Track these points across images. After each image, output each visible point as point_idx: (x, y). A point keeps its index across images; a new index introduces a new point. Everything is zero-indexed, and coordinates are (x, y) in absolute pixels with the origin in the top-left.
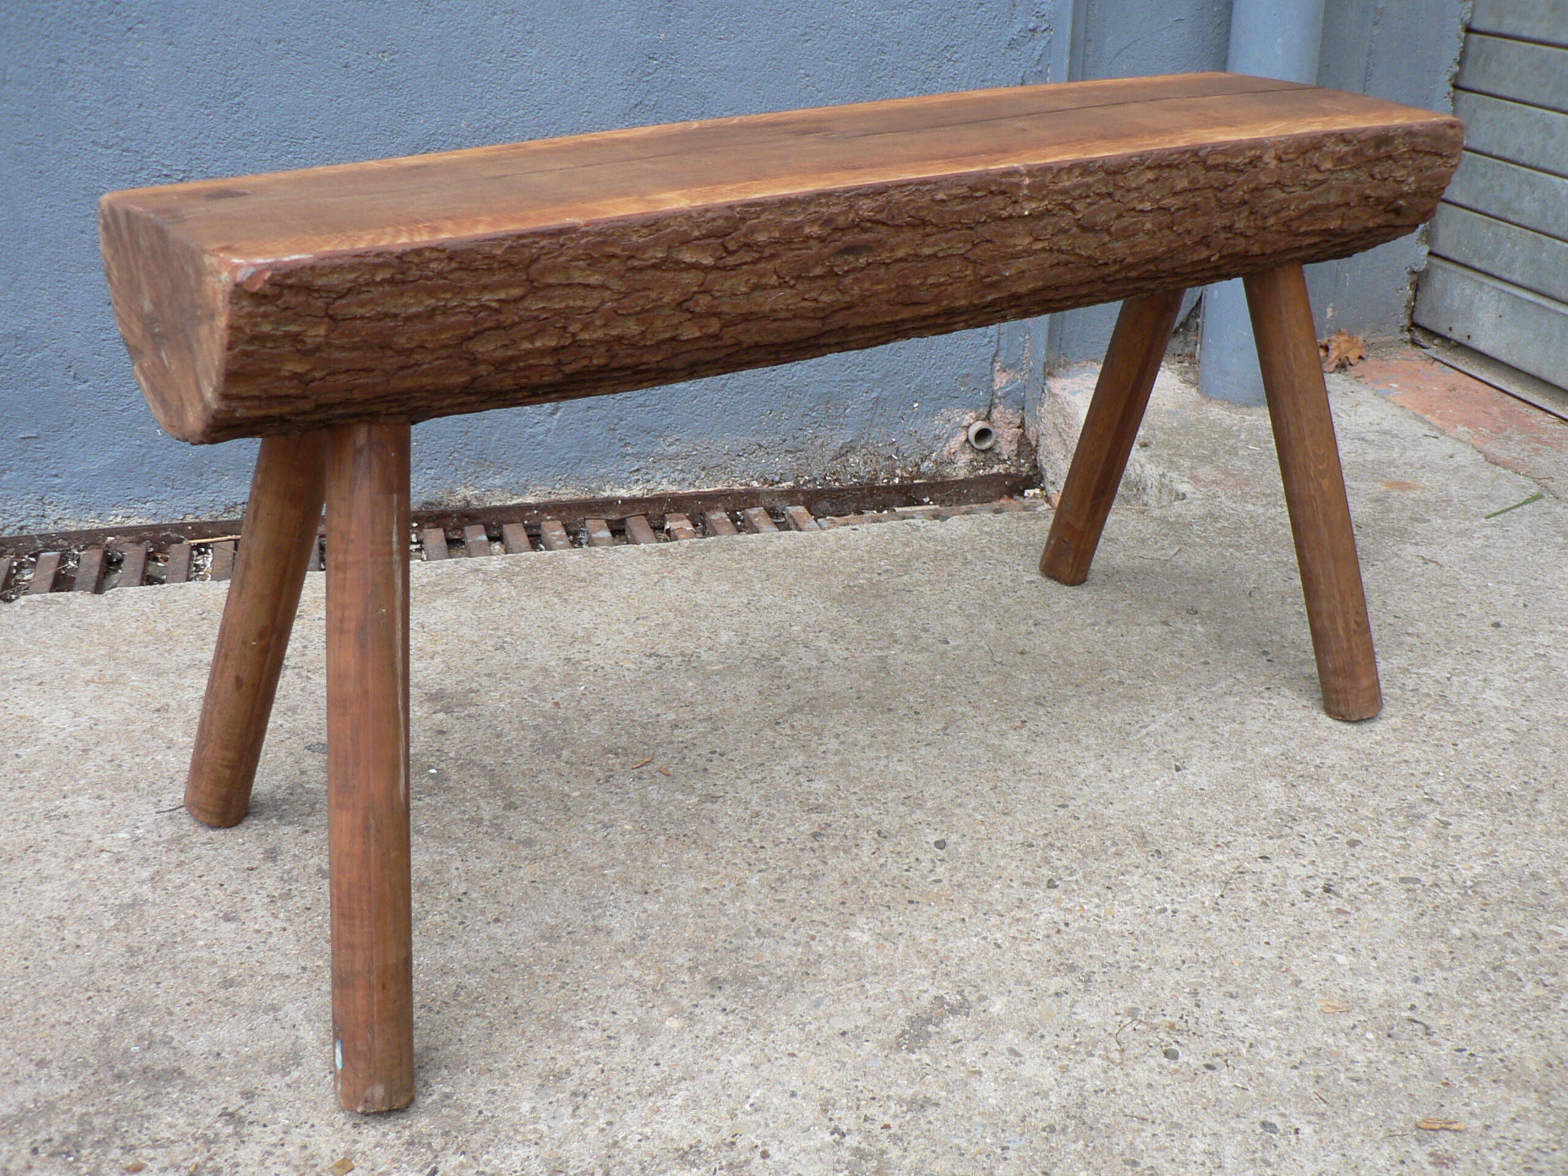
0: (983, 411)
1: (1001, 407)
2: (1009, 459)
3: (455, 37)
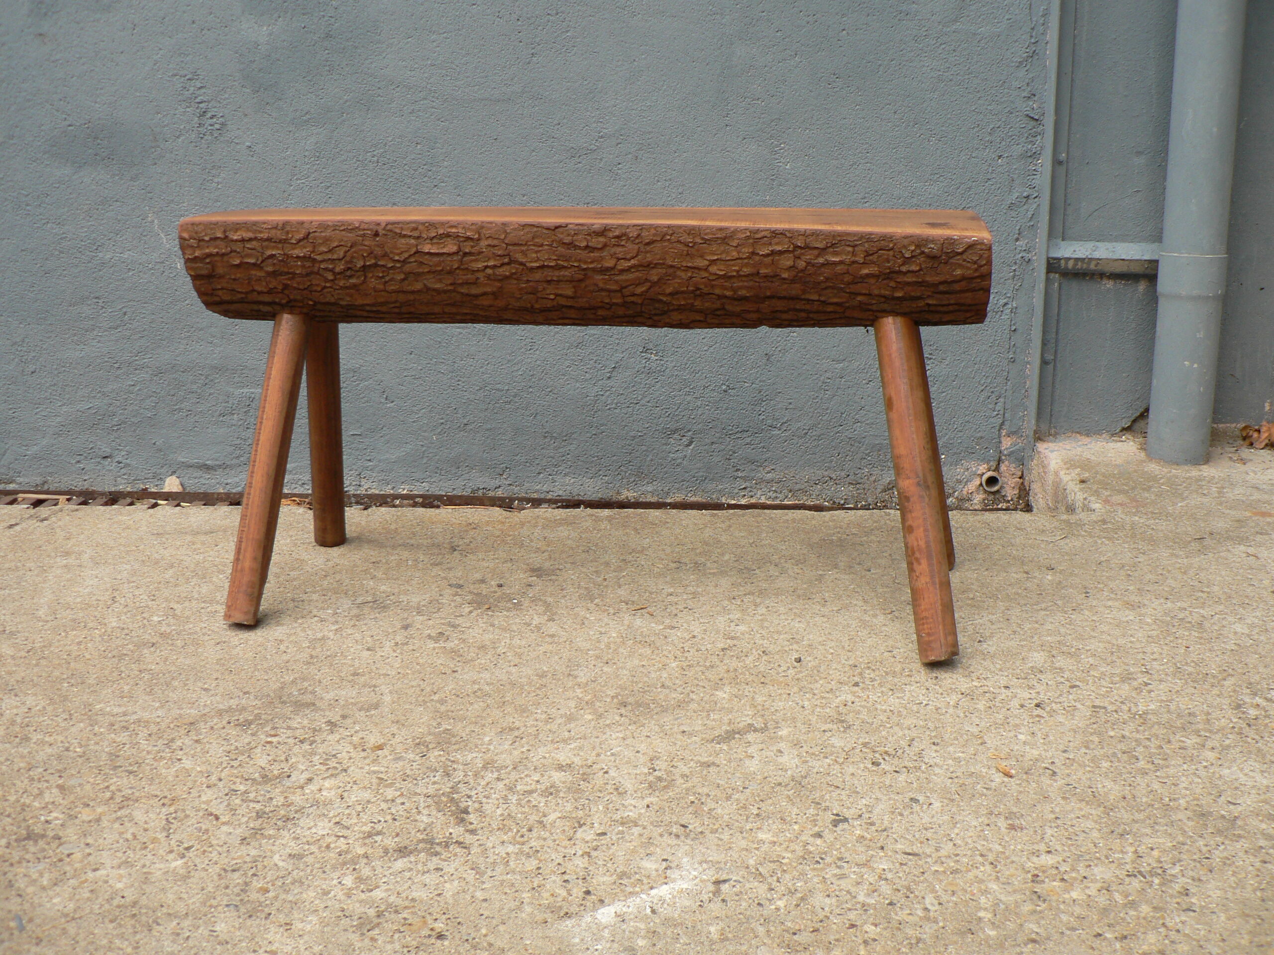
0: (993, 464)
1: (1007, 463)
2: (1012, 500)
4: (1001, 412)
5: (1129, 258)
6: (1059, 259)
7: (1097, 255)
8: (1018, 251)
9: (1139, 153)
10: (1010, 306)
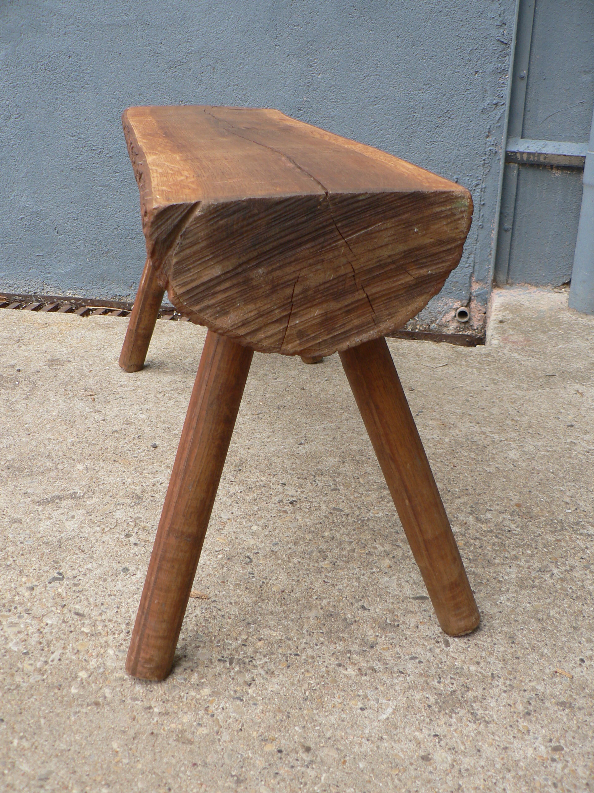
0: (465, 302)
1: (475, 302)
2: (477, 329)
3: (212, 96)
4: (472, 265)
5: (569, 154)
6: (516, 153)
7: (545, 151)
8: (487, 145)
9: (586, 72)
10: (480, 186)
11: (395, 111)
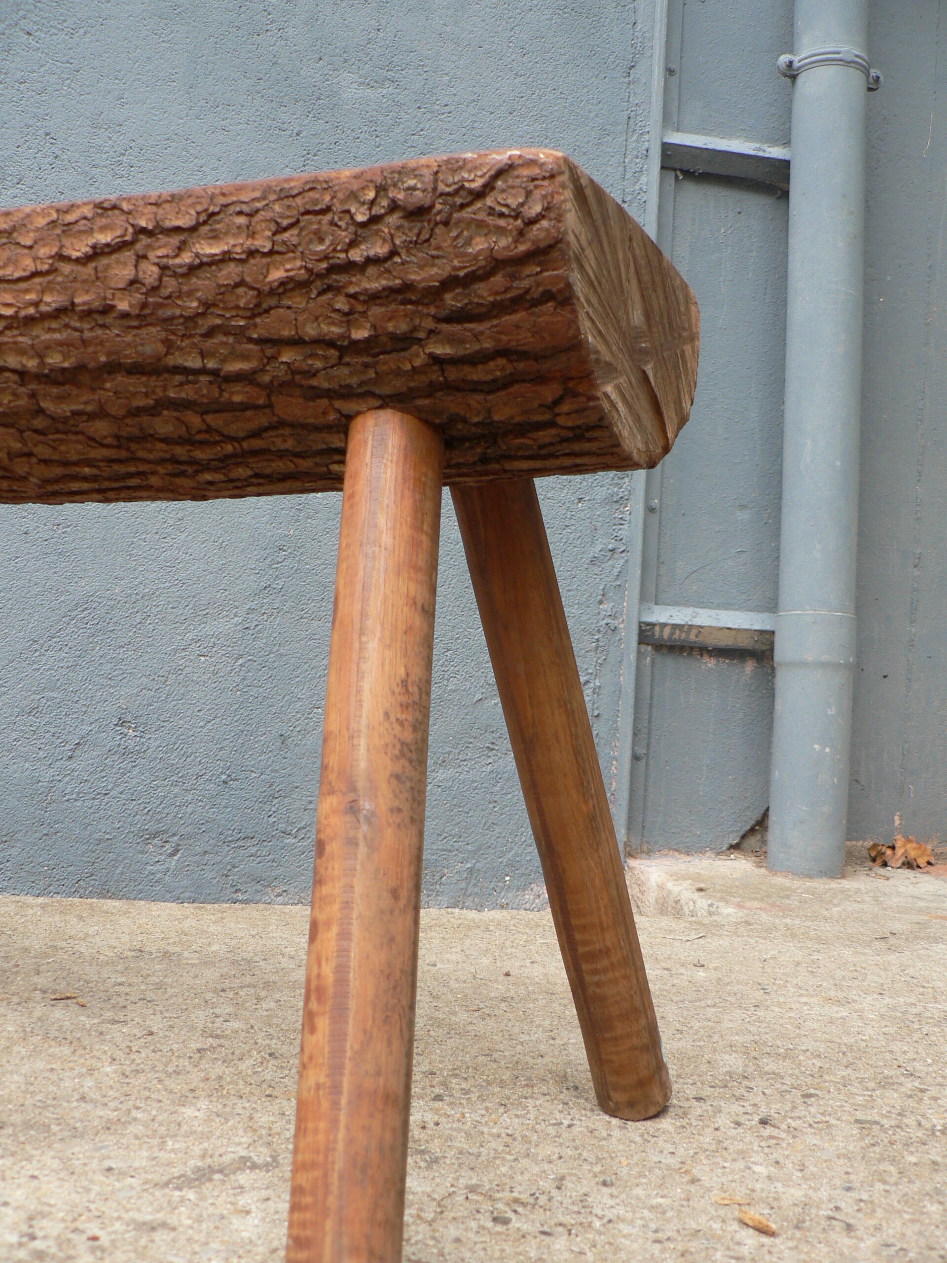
3: (118, 518)
5: (736, 626)
6: (653, 625)
7: (698, 622)
8: (601, 616)
9: (742, 507)
10: (592, 685)
11: (448, 558)
